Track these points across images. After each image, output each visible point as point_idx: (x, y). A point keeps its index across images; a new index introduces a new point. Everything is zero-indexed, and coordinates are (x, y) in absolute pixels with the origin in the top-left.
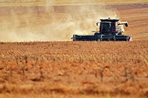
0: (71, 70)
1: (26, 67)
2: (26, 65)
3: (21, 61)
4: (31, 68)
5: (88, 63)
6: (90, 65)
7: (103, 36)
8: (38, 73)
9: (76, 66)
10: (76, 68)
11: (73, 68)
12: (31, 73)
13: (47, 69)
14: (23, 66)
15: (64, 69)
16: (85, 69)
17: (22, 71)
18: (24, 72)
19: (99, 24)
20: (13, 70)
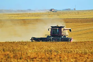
0: (79, 59)
1: (51, 57)
2: (51, 56)
3: (48, 53)
4: (54, 58)
5: (90, 54)
6: (91, 56)
7: (52, 38)
8: (58, 61)
9: (83, 56)
10: (82, 58)
11: (81, 58)
12: (54, 60)
13: (64, 58)
14: (49, 56)
15: (75, 58)
16: (88, 58)
17: (48, 60)
18: (49, 60)
19: (50, 30)
20: (43, 59)
